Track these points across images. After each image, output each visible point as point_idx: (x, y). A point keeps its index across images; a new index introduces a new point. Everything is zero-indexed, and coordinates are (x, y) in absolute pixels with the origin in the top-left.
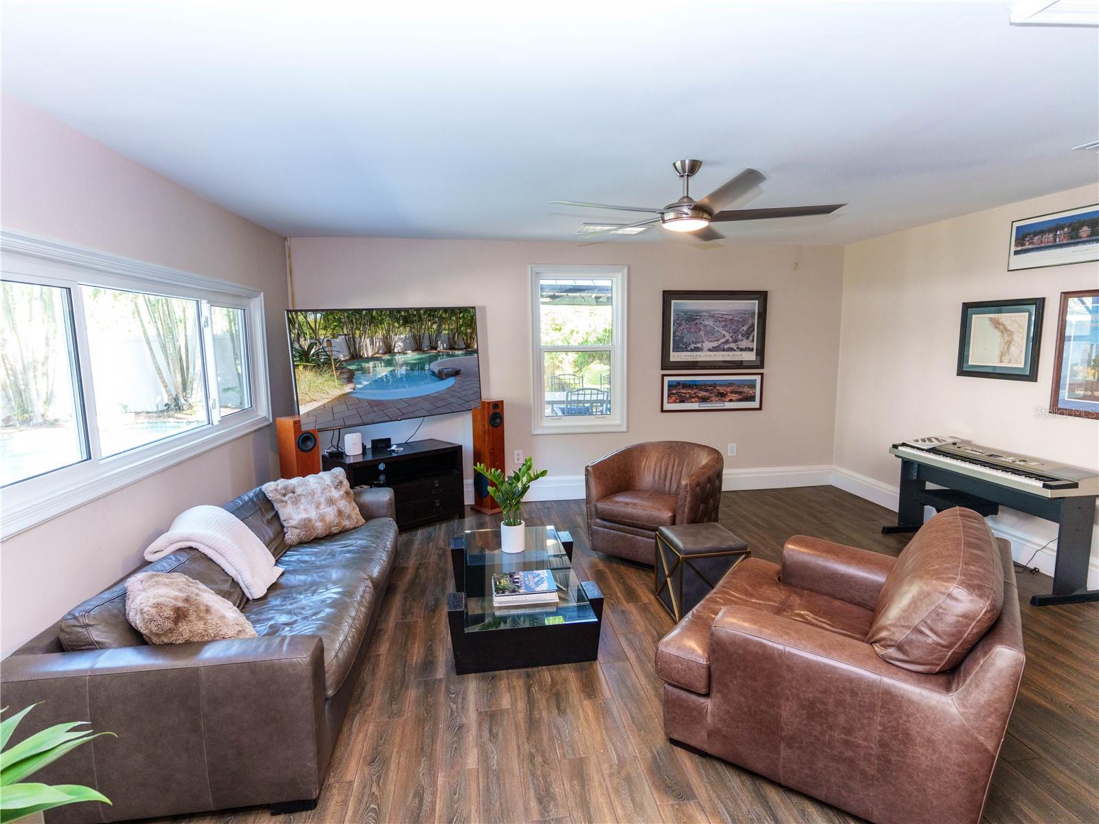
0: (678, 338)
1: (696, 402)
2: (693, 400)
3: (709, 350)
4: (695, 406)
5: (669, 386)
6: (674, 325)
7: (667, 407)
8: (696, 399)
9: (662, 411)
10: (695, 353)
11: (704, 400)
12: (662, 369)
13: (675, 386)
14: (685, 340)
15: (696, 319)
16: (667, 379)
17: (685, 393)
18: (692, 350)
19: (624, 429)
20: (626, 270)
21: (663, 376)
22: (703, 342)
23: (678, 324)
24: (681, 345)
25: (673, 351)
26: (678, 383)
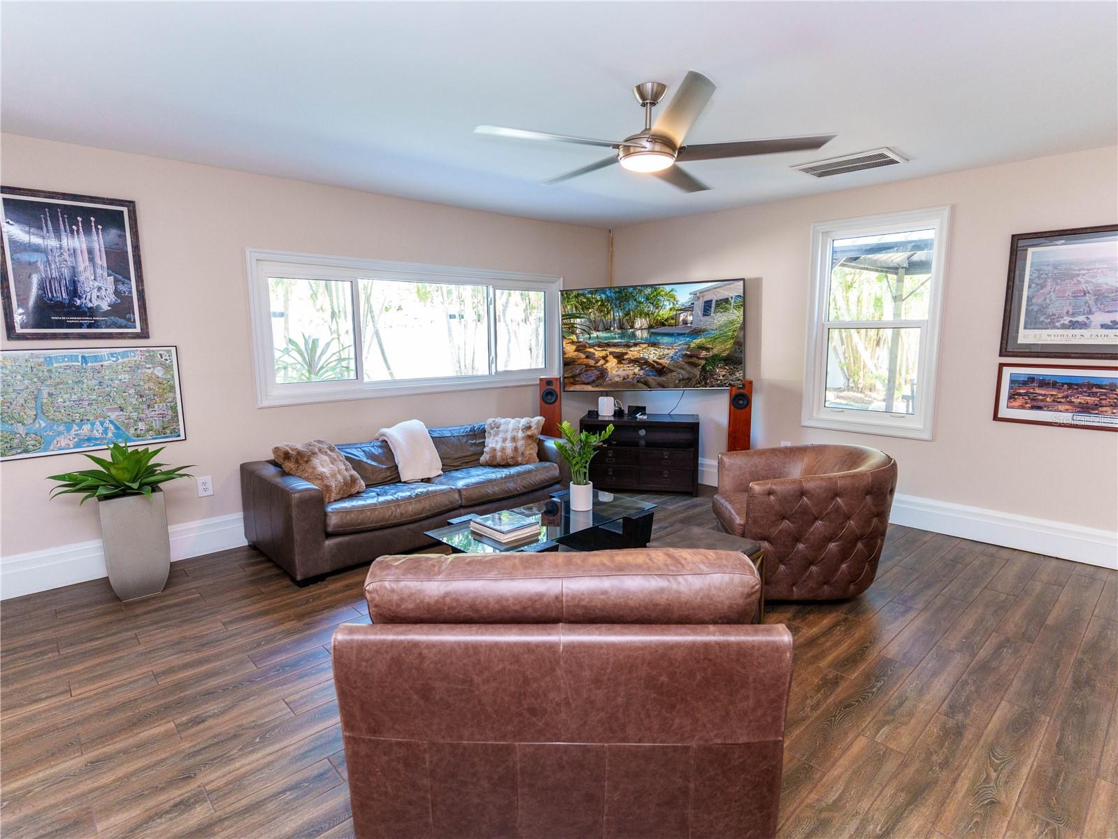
0: (1036, 308)
1: (1067, 411)
2: (1061, 407)
3: (1104, 326)
4: (1066, 417)
5: (1012, 382)
6: (1029, 287)
7: (1004, 412)
8: (1067, 407)
9: (996, 418)
10: (1071, 332)
11: (1085, 409)
12: (1001, 355)
13: (1025, 383)
14: (1050, 311)
15: (1078, 275)
16: (1007, 372)
17: (1044, 395)
18: (1064, 327)
19: (926, 436)
20: (946, 213)
21: (1001, 366)
22: (1090, 312)
23: (1037, 285)
24: (1042, 319)
25: (1025, 328)
26: (1031, 379)
